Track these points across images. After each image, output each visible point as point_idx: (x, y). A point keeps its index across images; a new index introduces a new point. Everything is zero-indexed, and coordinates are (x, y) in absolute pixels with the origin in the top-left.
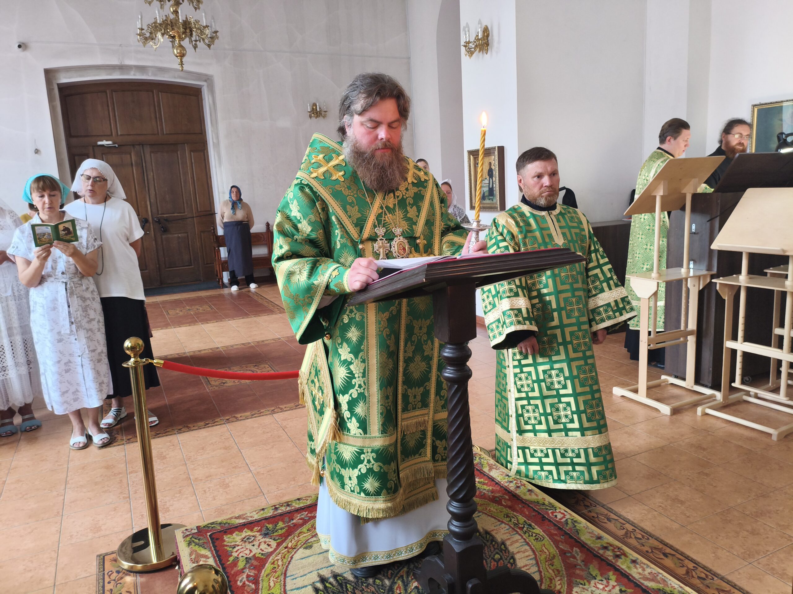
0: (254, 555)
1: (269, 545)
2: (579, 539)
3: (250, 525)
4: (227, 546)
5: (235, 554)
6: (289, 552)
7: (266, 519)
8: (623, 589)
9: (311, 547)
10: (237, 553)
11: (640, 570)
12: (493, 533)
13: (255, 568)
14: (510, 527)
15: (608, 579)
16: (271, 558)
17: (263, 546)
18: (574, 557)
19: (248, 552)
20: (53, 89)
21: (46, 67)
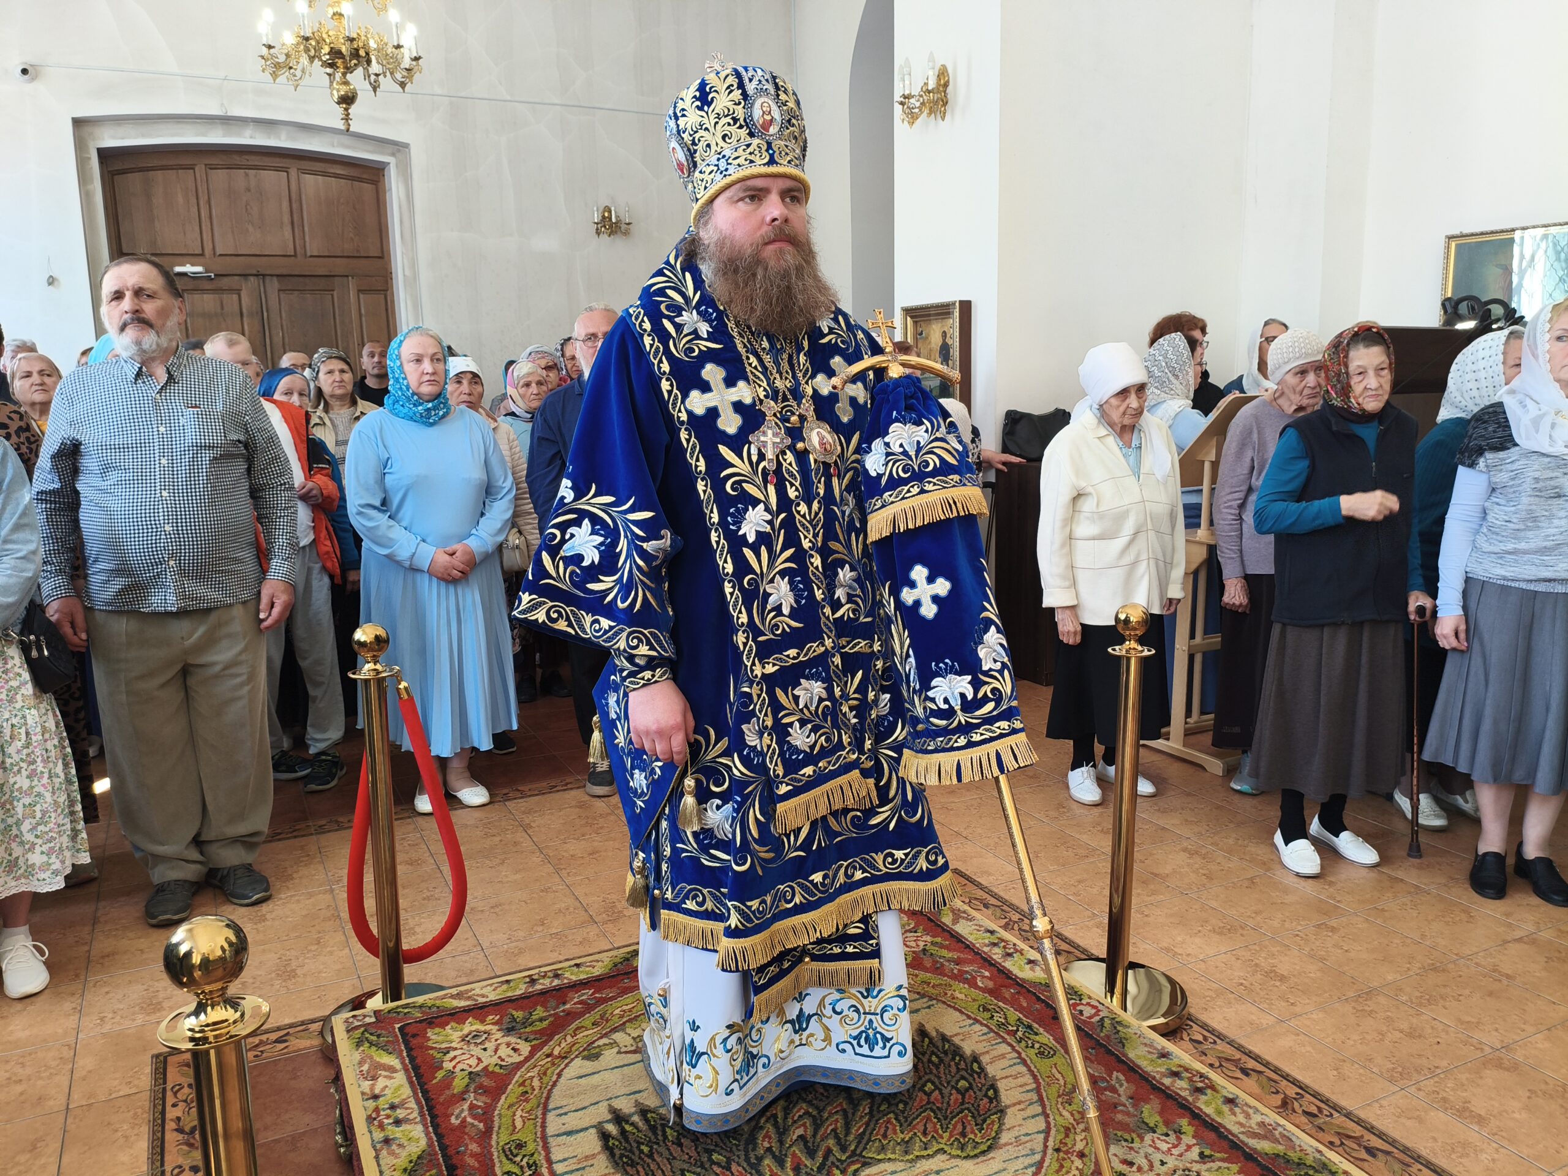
0: (486, 1068)
1: (515, 1050)
2: (1125, 1055)
3: (479, 1011)
4: (432, 1048)
5: (448, 1065)
6: (553, 1064)
7: (510, 1001)
8: (1207, 1152)
9: (597, 1056)
10: (453, 1063)
11: (1241, 1118)
12: (956, 1040)
13: (486, 1091)
14: (991, 1030)
15: (1179, 1132)
16: (519, 1073)
17: (504, 1052)
18: (1114, 1090)
19: (473, 1062)
20: (89, 159)
21: (79, 114)
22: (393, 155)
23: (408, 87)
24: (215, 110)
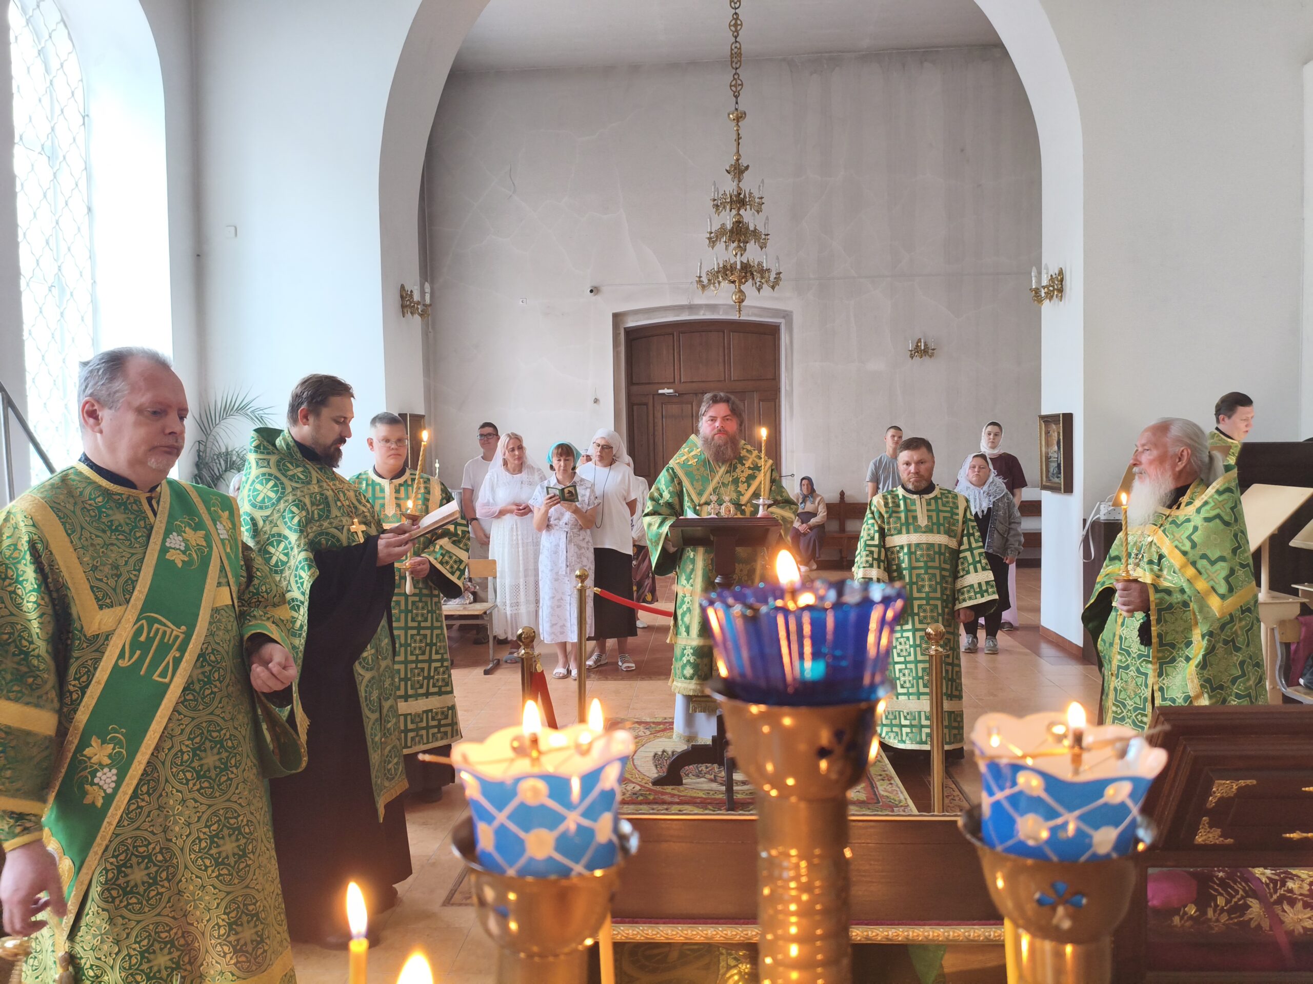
20: (620, 334)
21: (615, 311)
22: (784, 317)
23: (777, 287)
24: (684, 301)
